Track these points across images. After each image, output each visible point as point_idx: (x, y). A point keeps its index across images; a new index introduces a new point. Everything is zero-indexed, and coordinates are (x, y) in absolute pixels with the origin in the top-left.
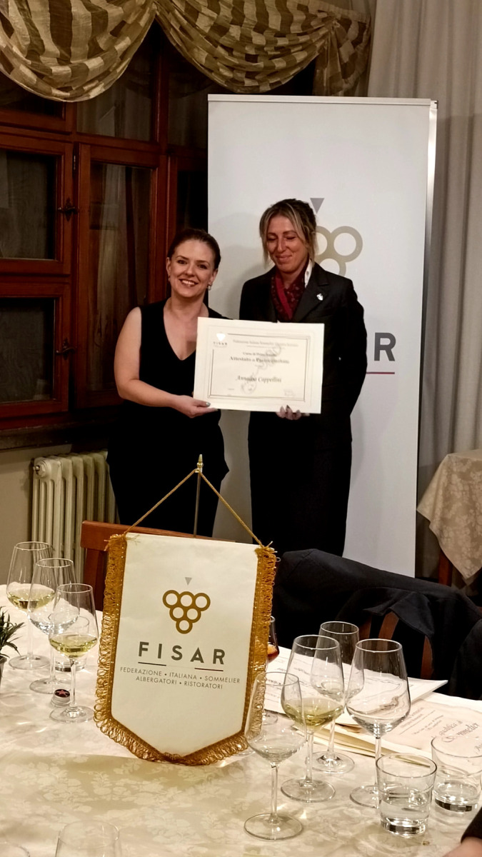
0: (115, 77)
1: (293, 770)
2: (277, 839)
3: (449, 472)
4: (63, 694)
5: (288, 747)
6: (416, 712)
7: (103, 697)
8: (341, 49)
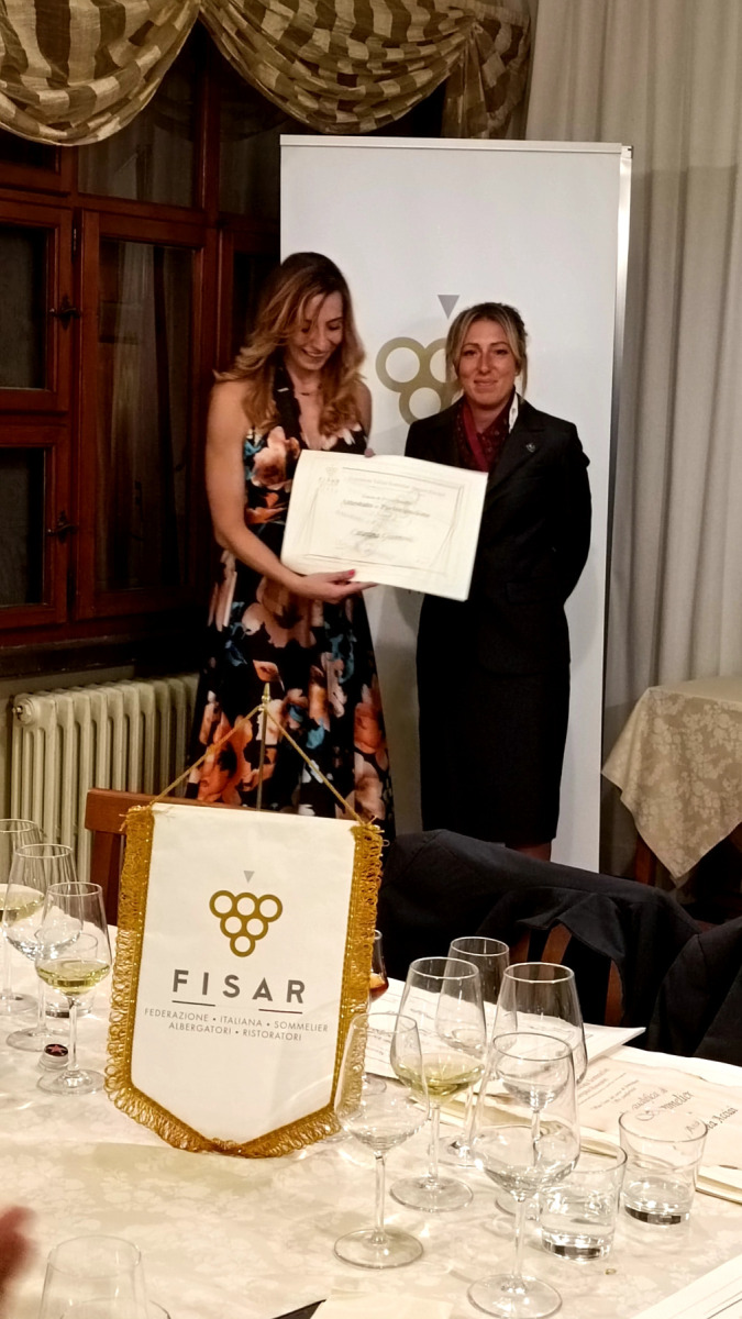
0: (136, 107)
1: (409, 1164)
2: (384, 1268)
3: (649, 715)
4: (57, 1051)
5: (400, 1127)
6: (597, 1076)
7: (119, 1055)
8: (485, 67)
